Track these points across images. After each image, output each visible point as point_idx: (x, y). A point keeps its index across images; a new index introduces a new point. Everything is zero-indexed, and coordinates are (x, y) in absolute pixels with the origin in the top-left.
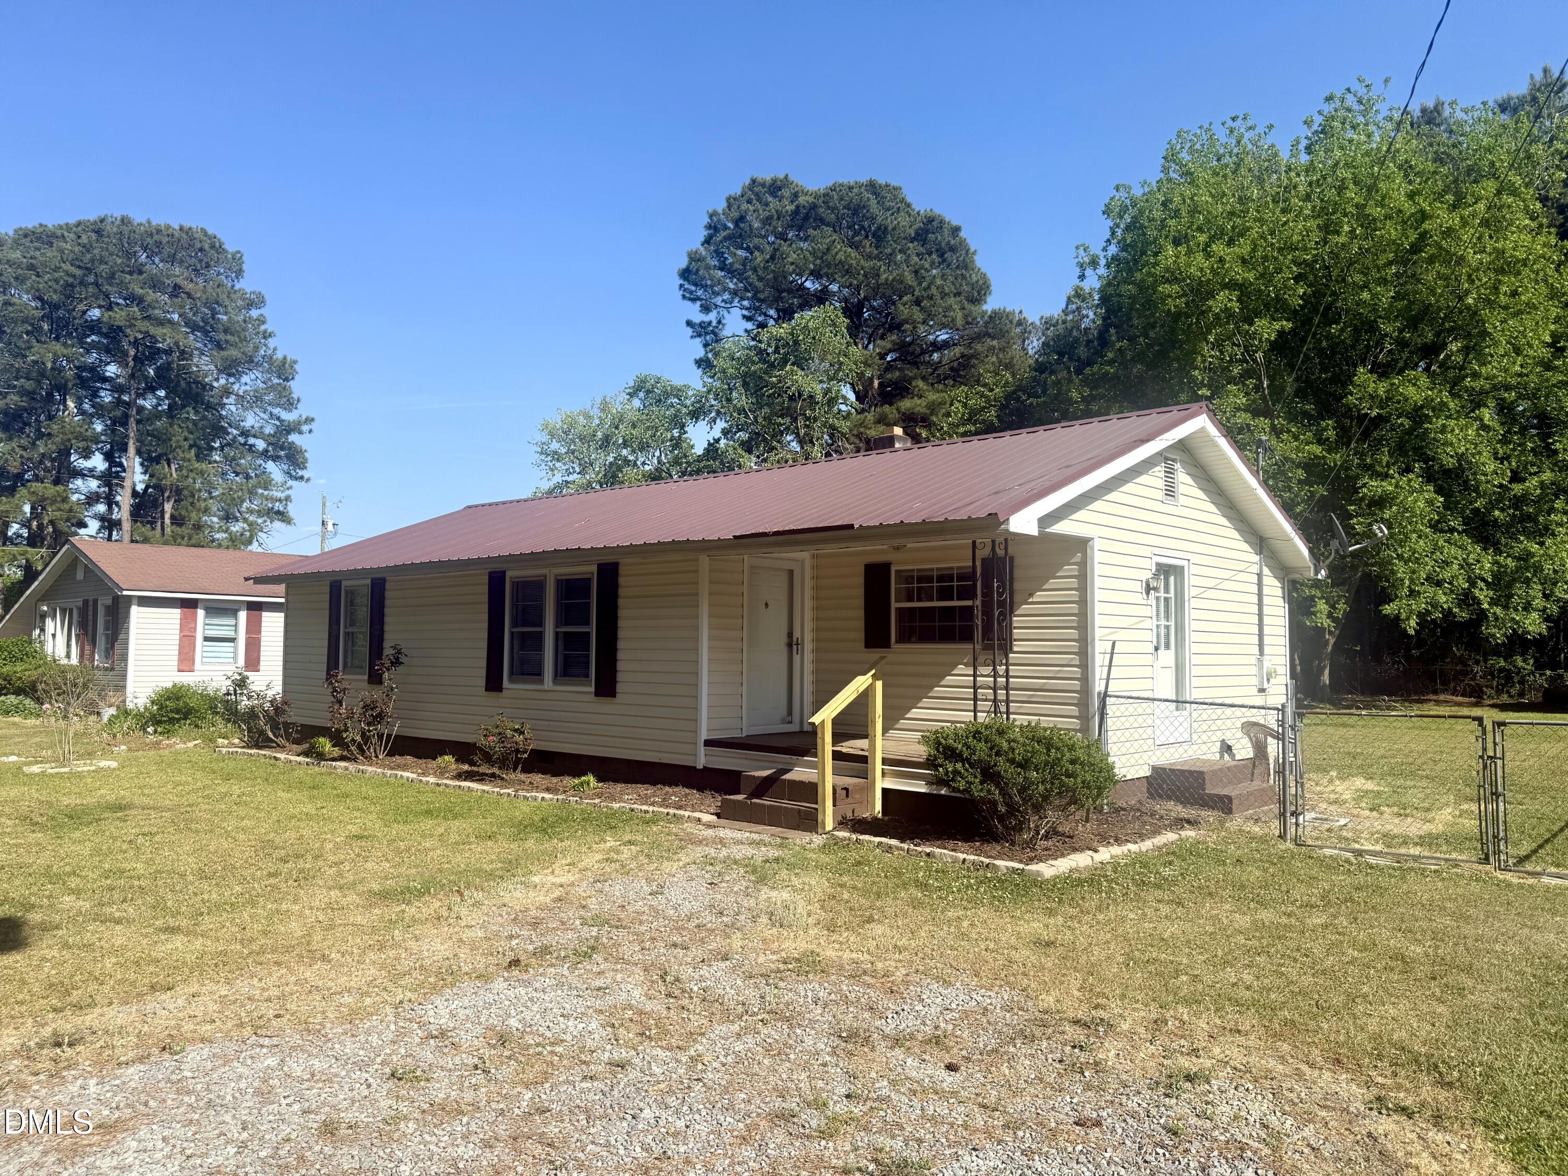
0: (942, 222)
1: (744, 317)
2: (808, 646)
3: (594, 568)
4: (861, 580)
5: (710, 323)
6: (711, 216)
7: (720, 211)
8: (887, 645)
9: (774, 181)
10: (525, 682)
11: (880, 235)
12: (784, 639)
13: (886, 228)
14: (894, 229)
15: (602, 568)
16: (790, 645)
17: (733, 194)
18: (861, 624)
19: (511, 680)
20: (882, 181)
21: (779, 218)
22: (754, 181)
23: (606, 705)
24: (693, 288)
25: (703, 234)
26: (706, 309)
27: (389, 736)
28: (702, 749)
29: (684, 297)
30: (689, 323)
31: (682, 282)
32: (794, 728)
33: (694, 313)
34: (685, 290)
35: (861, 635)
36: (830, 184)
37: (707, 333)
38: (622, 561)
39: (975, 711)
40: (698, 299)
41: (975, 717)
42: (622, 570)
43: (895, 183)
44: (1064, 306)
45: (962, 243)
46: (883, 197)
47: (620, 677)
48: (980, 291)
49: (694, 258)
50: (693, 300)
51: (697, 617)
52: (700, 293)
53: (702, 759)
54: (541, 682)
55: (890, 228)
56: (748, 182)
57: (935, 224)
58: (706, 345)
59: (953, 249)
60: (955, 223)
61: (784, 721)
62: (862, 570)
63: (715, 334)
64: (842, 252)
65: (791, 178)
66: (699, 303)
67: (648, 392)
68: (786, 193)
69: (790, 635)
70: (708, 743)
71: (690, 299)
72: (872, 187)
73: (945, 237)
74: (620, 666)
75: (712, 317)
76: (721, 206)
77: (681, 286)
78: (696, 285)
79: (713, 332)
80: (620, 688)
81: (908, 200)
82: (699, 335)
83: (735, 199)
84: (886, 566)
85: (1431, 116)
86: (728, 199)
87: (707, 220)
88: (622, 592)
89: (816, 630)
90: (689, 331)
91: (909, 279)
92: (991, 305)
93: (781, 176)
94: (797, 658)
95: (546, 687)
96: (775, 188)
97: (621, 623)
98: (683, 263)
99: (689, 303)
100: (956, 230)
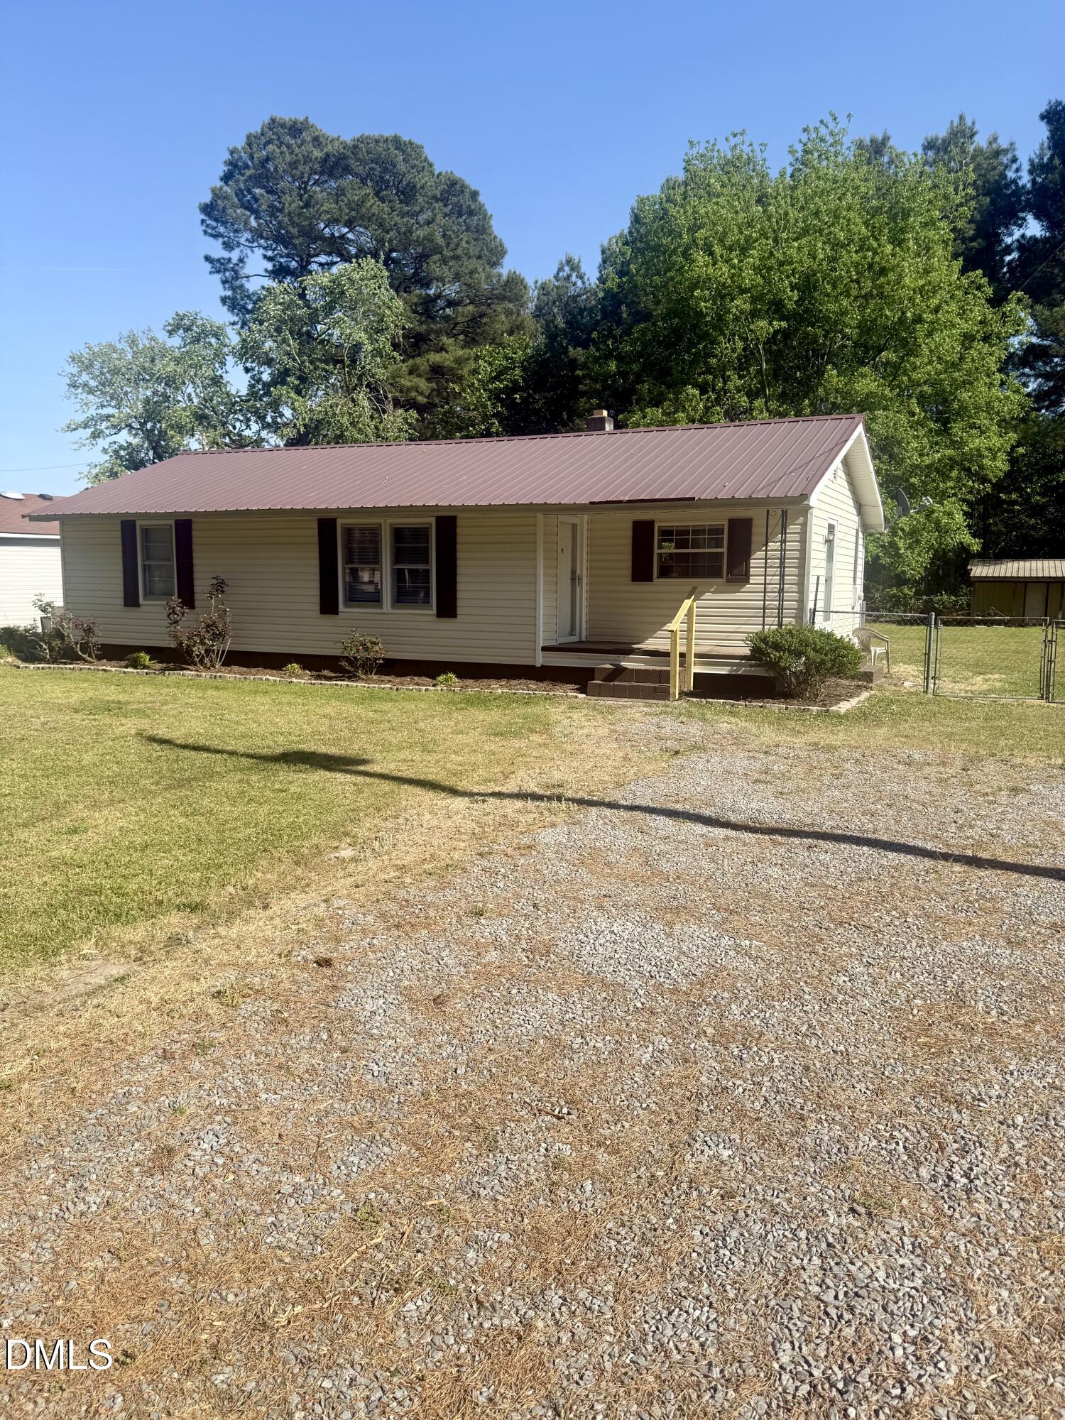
0: (464, 186)
1: (265, 257)
2: (585, 580)
3: (433, 521)
4: (630, 533)
5: (230, 260)
6: (232, 153)
7: (240, 148)
8: (650, 580)
9: (295, 123)
10: (359, 607)
11: (408, 193)
12: (569, 575)
13: (414, 186)
14: (422, 187)
15: (440, 520)
16: (573, 579)
17: (253, 132)
18: (629, 564)
19: (346, 605)
20: (405, 138)
21: (304, 164)
22: (273, 121)
23: (446, 624)
24: (214, 224)
25: (222, 169)
26: (228, 246)
27: (223, 651)
28: (540, 654)
29: (205, 232)
30: (207, 258)
31: (203, 217)
32: (575, 639)
33: (217, 250)
34: (208, 226)
35: (629, 572)
36: (357, 136)
37: (226, 270)
38: (459, 515)
39: (763, 625)
40: (221, 235)
41: (763, 629)
42: (459, 522)
43: (417, 141)
44: (555, 272)
45: (481, 206)
46: (408, 155)
47: (459, 603)
48: (495, 254)
49: (217, 194)
50: (215, 236)
51: (535, 559)
52: (222, 229)
53: (540, 660)
54: (381, 607)
55: (418, 186)
56: (267, 120)
57: (457, 187)
58: (224, 282)
59: (471, 213)
60: (474, 187)
61: (572, 634)
62: (630, 525)
63: (236, 272)
64: (374, 205)
65: (311, 121)
66: (221, 240)
67: (188, 329)
68: (306, 135)
69: (573, 572)
70: (544, 649)
71: (212, 235)
72: (397, 141)
73: (465, 200)
74: (459, 595)
75: (235, 255)
76: (240, 143)
77: (203, 221)
78: (216, 220)
79: (233, 269)
80: (459, 611)
81: (431, 159)
82: (218, 272)
83: (255, 137)
84: (651, 524)
85: (878, 147)
86: (249, 137)
87: (227, 156)
88: (459, 539)
89: (590, 569)
90: (208, 266)
91: (440, 240)
92: (505, 270)
93: (301, 119)
94: (578, 589)
95: (385, 610)
96: (296, 129)
97: (459, 563)
98: (207, 198)
99: (211, 239)
100: (474, 195)
